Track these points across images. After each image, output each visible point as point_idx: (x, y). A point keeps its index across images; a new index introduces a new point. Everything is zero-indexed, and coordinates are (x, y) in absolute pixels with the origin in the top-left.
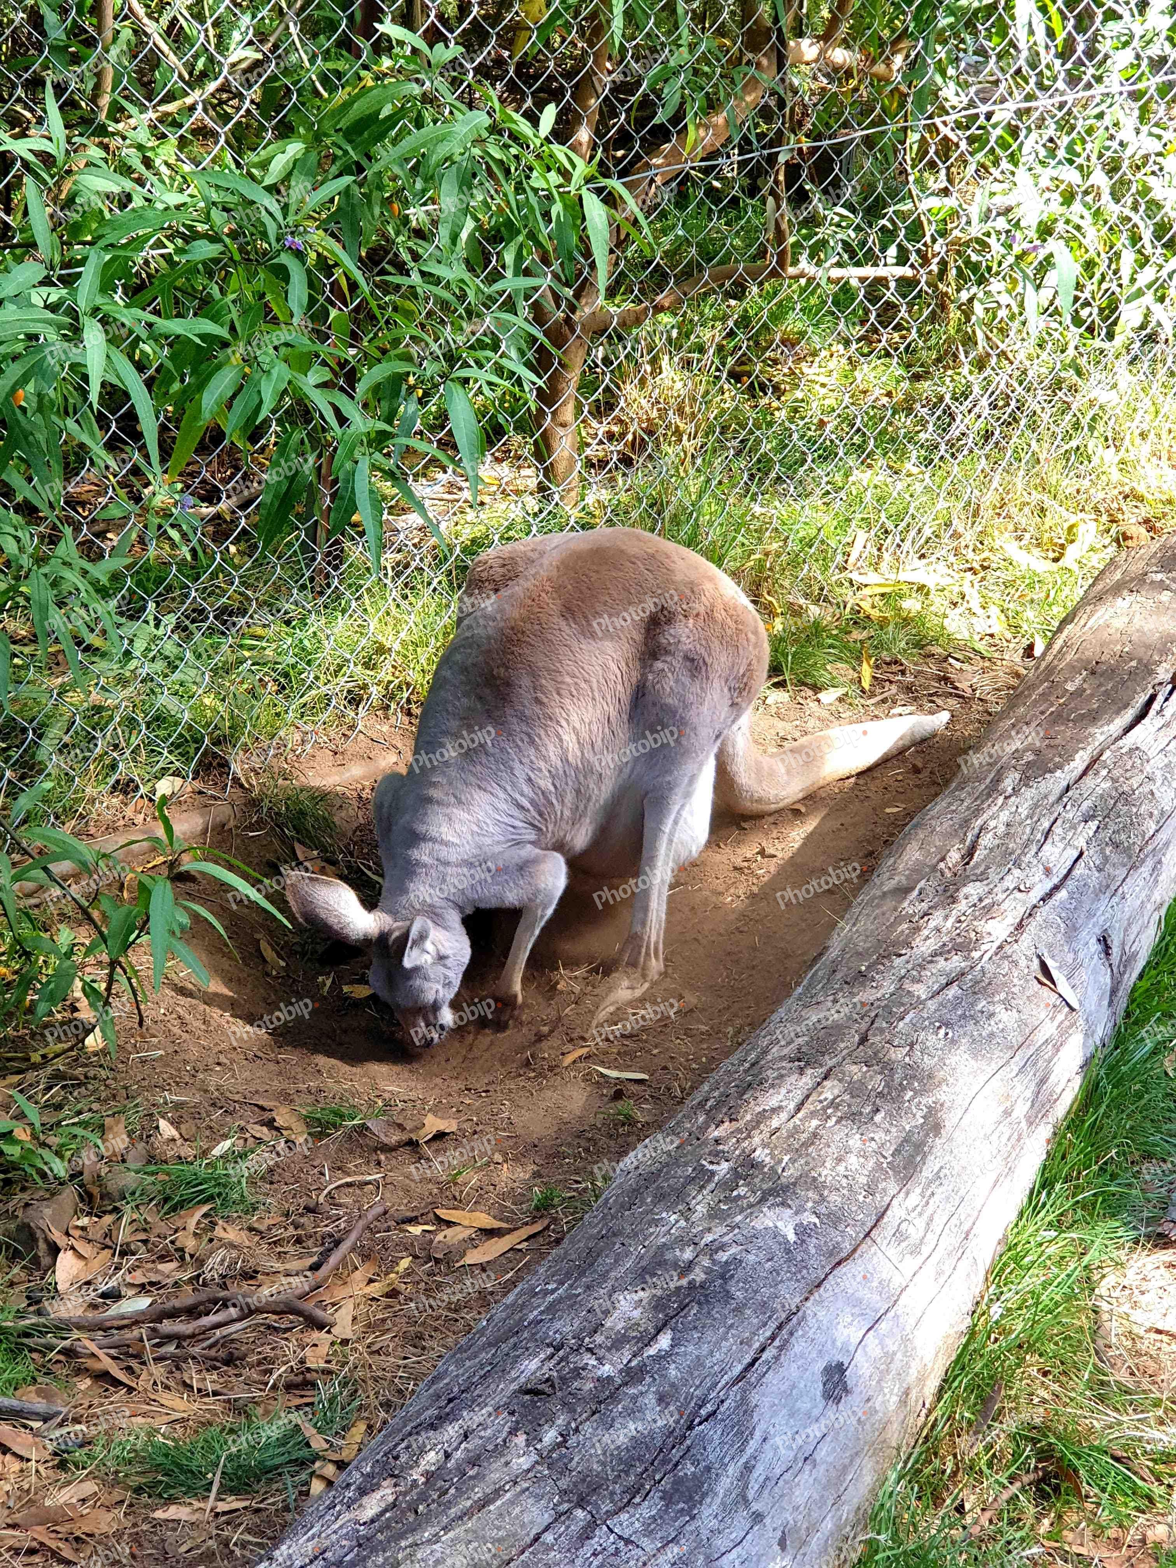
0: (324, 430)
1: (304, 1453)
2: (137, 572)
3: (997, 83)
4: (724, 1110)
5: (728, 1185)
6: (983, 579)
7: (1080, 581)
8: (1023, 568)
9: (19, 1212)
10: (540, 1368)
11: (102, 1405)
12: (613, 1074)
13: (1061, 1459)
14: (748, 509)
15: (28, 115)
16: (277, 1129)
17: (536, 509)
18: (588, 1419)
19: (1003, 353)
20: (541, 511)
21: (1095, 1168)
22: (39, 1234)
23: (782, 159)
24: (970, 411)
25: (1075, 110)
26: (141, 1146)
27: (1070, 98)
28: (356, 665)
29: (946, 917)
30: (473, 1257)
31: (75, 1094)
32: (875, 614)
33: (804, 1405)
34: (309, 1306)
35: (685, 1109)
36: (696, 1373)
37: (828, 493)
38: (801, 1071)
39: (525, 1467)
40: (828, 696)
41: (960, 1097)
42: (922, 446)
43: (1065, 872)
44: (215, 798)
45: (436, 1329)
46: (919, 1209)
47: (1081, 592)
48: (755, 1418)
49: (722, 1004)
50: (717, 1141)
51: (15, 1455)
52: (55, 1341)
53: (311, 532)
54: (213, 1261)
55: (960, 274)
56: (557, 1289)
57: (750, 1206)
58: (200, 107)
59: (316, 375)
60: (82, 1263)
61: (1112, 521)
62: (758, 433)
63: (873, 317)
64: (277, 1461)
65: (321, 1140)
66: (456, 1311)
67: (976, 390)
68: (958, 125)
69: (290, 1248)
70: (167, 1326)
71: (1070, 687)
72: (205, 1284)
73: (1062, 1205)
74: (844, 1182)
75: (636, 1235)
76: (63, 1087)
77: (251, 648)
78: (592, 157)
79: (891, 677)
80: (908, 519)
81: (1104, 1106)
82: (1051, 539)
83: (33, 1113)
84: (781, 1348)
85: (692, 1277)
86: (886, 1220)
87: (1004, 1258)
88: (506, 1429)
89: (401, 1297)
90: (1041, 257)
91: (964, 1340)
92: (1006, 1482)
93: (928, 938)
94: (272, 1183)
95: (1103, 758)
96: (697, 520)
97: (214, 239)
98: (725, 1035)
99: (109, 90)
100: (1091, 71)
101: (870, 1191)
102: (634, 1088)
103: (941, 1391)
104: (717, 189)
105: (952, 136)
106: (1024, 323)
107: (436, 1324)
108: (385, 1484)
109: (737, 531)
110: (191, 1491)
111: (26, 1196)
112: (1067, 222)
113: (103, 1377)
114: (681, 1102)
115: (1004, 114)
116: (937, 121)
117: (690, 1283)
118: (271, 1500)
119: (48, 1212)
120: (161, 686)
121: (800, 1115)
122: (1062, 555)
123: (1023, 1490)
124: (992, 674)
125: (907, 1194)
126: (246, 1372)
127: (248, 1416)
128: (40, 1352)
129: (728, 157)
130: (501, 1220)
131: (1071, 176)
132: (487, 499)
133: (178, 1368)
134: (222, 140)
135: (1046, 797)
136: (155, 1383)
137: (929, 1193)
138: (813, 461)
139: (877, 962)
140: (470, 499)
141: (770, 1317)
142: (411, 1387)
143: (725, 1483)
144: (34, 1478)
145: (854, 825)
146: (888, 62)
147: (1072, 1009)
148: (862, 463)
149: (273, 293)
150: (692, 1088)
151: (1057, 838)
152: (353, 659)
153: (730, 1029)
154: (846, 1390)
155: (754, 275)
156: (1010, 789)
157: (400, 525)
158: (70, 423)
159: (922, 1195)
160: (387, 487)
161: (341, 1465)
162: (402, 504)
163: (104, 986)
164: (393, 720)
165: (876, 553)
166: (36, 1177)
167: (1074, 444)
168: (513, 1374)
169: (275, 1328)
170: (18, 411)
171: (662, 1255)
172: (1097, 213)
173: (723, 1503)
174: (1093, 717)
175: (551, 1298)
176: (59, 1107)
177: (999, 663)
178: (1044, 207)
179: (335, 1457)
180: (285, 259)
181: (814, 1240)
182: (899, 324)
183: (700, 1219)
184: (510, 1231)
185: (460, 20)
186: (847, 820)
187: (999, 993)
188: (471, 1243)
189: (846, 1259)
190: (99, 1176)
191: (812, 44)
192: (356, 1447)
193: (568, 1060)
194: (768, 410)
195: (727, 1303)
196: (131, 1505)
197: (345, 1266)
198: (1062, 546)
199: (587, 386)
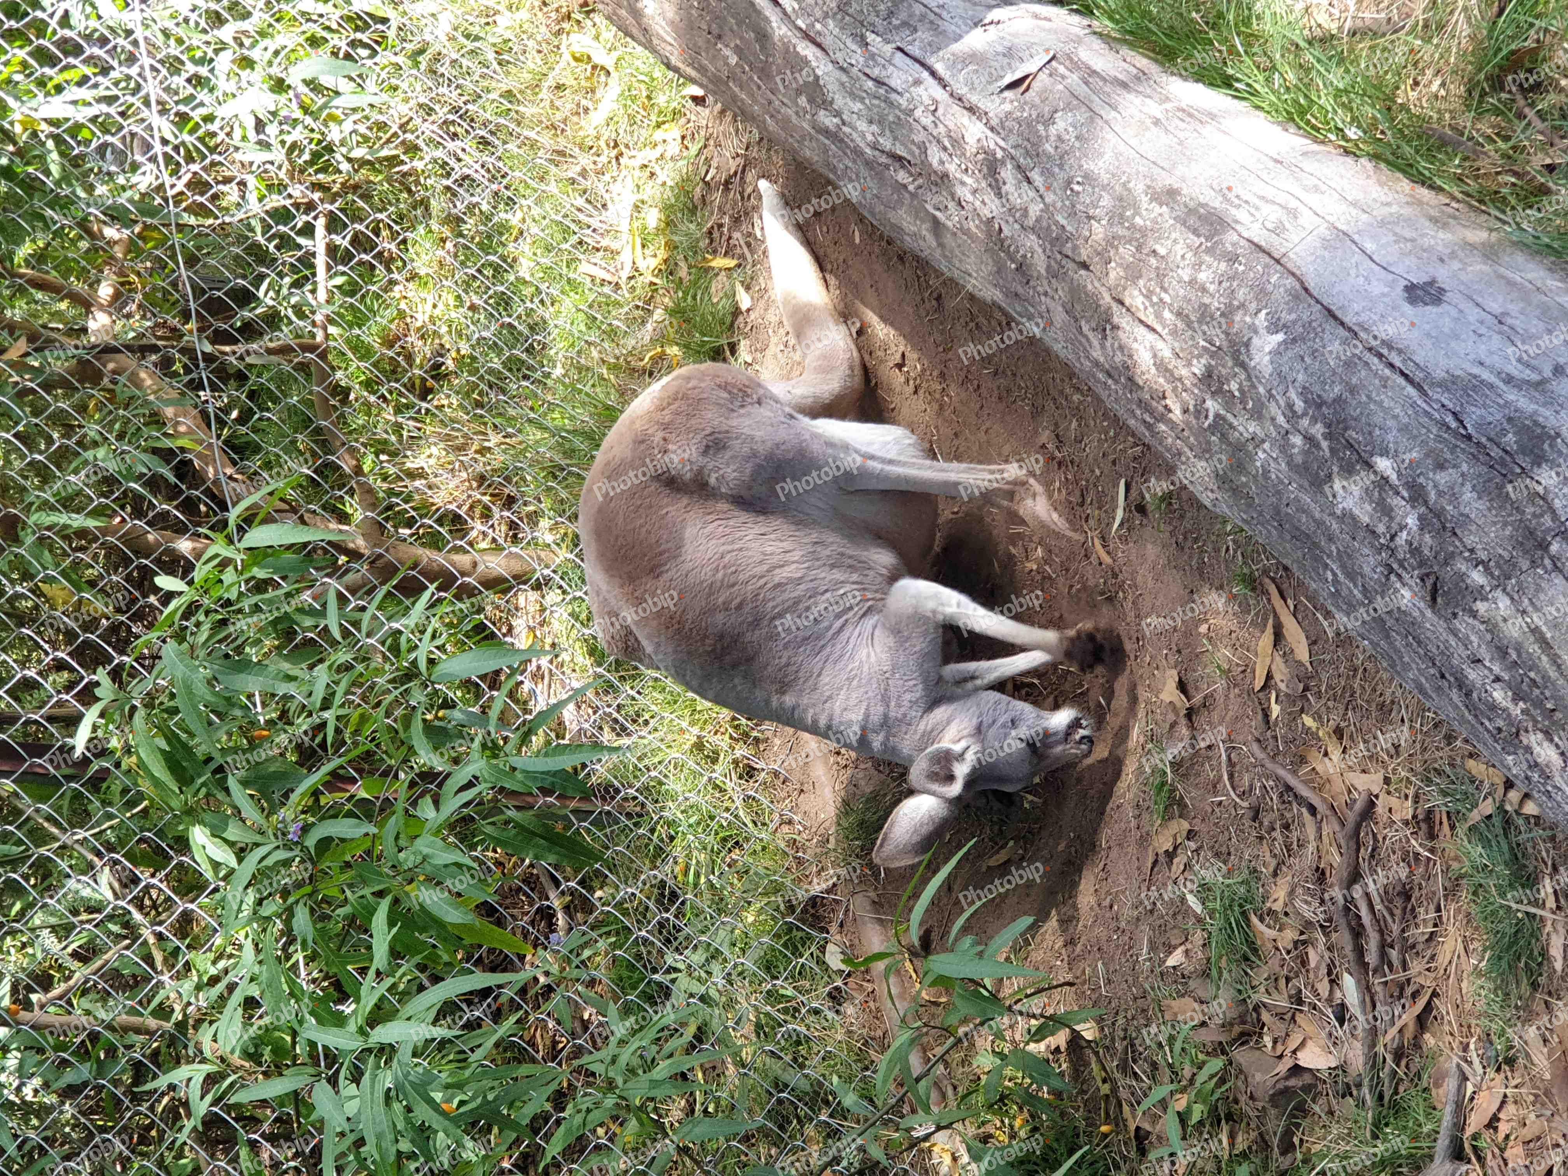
0: (481, 803)
1: (1497, 821)
2: (623, 989)
3: (133, 135)
4: (1154, 404)
5: (1229, 400)
6: (627, 146)
7: (628, 50)
8: (615, 106)
9: (1260, 1105)
10: (1411, 588)
11: (1450, 1022)
12: (1120, 514)
13: (1501, 68)
14: (558, 380)
15: (166, 1100)
16: (1176, 848)
17: (559, 591)
18: (1461, 540)
19: (401, 126)
20: (561, 587)
21: (1212, 34)
22: (1280, 1086)
23: (208, 348)
24: (459, 160)
25: (159, 57)
26: (1193, 984)
27: (146, 61)
28: (713, 771)
29: (963, 183)
30: (1302, 653)
31: (1141, 1049)
32: (662, 254)
33: (1447, 324)
34: (1351, 817)
35: (1153, 442)
36: (1415, 432)
37: (542, 302)
38: (1115, 328)
39: (1508, 602)
40: (744, 300)
41: (1141, 169)
42: (495, 208)
43: (917, 66)
44: (847, 910)
45: (1374, 690)
46: (1252, 210)
47: (640, 49)
48: (1458, 372)
49: (1050, 405)
50: (1185, 411)
51: (1499, 1109)
52: (1386, 1070)
53: (583, 816)
54: (1307, 912)
55: (324, 170)
56: (1332, 570)
57: (1249, 377)
58: (158, 929)
59: (426, 810)
60: (1310, 1043)
61: (569, 18)
62: (482, 371)
63: (365, 257)
64: (1505, 847)
65: (1186, 806)
66: (1355, 670)
67: (439, 153)
68: (175, 173)
69: (1294, 836)
70: (1372, 958)
71: (733, 60)
72: (1330, 920)
73: (1248, 67)
74: (1225, 285)
75: (1278, 492)
76: (1135, 1061)
77: (697, 875)
78: (207, 537)
79: (724, 238)
80: (567, 222)
81: (1151, 25)
82: (587, 79)
83: (1160, 1092)
84: (1390, 348)
85: (1320, 437)
86: (1263, 244)
87: (1302, 124)
88: (1471, 621)
89: (1343, 724)
90: (306, 90)
91: (1383, 165)
92: (1524, 123)
93: (983, 202)
94: (1229, 854)
95: (804, 27)
96: (568, 432)
97: (289, 913)
98: (1081, 402)
99: (141, 1019)
100: (121, 41)
101: (1233, 259)
102: (1134, 493)
103: (1432, 187)
104: (240, 412)
105: (186, 179)
106: (372, 106)
107: (1369, 691)
108: (1525, 742)
109: (580, 392)
110: (1535, 934)
111: (1243, 1099)
112: (270, 63)
113: (1422, 1021)
114: (1149, 447)
115: (164, 126)
116: (170, 193)
117: (1325, 439)
118: (1544, 854)
119: (1259, 1077)
120: (735, 966)
121: (1159, 328)
122: (603, 68)
123: (1532, 105)
124: (721, 138)
125: (1237, 222)
126: (1417, 879)
127: (1461, 877)
128: (1397, 1084)
129: (207, 401)
130: (1265, 626)
131: (224, 62)
132: (548, 641)
133: (1413, 946)
134: (191, 906)
135: (842, 84)
136: (1428, 970)
137: (1237, 201)
138: (510, 316)
139: (1008, 253)
140: (549, 657)
141: (1360, 359)
142: (1431, 715)
143: (1523, 402)
144: (1523, 1090)
145: (871, 274)
146: (111, 243)
147: (1054, 58)
148: (512, 267)
149: (344, 853)
150: (1133, 435)
151: (884, 73)
152: (708, 774)
153: (1076, 397)
154: (1432, 283)
155: (324, 376)
156: (835, 120)
157: (575, 727)
158: (473, 1057)
159: (1238, 207)
160: (537, 741)
161: (1509, 785)
162: (553, 725)
163: (1033, 1022)
164: (769, 734)
165: (601, 253)
166: (1223, 1089)
167: (491, 56)
168: (1416, 614)
169: (1373, 850)
170: (462, 1110)
171: (1298, 466)
172: (262, 34)
173: (1545, 405)
174: (763, 36)
175: (1341, 577)
176: (1154, 1066)
177: (710, 131)
178: (256, 87)
179: (1501, 790)
180: (311, 842)
181: (1283, 315)
182: (373, 231)
183: (1263, 428)
184: (1276, 616)
185: (72, 670)
186: (867, 282)
187: (1038, 131)
188: (1288, 656)
189: (1302, 283)
190: (1223, 1026)
191: (94, 319)
192: (1491, 769)
193: (1107, 560)
194: (460, 360)
195: (1345, 401)
196: (1550, 994)
197: (1312, 781)
198: (594, 67)
199: (435, 541)
